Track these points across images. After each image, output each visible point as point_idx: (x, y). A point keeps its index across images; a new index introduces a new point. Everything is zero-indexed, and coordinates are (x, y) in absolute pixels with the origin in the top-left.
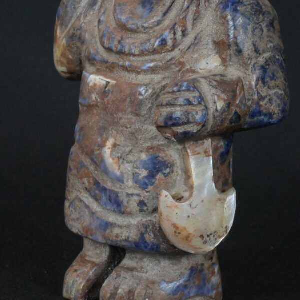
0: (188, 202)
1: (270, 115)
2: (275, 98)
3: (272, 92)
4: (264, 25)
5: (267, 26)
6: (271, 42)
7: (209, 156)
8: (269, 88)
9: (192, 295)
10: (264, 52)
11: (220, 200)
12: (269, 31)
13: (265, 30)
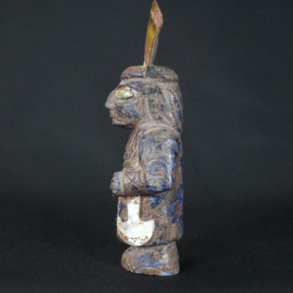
0: (126, 223)
1: (155, 188)
2: (158, 180)
3: (156, 177)
4: (153, 148)
5: (156, 148)
6: (157, 154)
7: (137, 204)
8: (154, 175)
9: (147, 265)
10: (152, 159)
11: (140, 223)
12: (156, 149)
13: (154, 149)
